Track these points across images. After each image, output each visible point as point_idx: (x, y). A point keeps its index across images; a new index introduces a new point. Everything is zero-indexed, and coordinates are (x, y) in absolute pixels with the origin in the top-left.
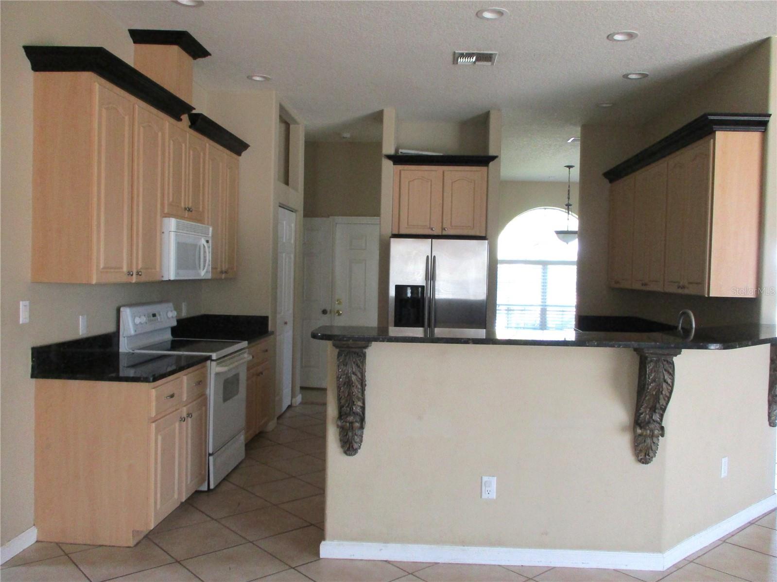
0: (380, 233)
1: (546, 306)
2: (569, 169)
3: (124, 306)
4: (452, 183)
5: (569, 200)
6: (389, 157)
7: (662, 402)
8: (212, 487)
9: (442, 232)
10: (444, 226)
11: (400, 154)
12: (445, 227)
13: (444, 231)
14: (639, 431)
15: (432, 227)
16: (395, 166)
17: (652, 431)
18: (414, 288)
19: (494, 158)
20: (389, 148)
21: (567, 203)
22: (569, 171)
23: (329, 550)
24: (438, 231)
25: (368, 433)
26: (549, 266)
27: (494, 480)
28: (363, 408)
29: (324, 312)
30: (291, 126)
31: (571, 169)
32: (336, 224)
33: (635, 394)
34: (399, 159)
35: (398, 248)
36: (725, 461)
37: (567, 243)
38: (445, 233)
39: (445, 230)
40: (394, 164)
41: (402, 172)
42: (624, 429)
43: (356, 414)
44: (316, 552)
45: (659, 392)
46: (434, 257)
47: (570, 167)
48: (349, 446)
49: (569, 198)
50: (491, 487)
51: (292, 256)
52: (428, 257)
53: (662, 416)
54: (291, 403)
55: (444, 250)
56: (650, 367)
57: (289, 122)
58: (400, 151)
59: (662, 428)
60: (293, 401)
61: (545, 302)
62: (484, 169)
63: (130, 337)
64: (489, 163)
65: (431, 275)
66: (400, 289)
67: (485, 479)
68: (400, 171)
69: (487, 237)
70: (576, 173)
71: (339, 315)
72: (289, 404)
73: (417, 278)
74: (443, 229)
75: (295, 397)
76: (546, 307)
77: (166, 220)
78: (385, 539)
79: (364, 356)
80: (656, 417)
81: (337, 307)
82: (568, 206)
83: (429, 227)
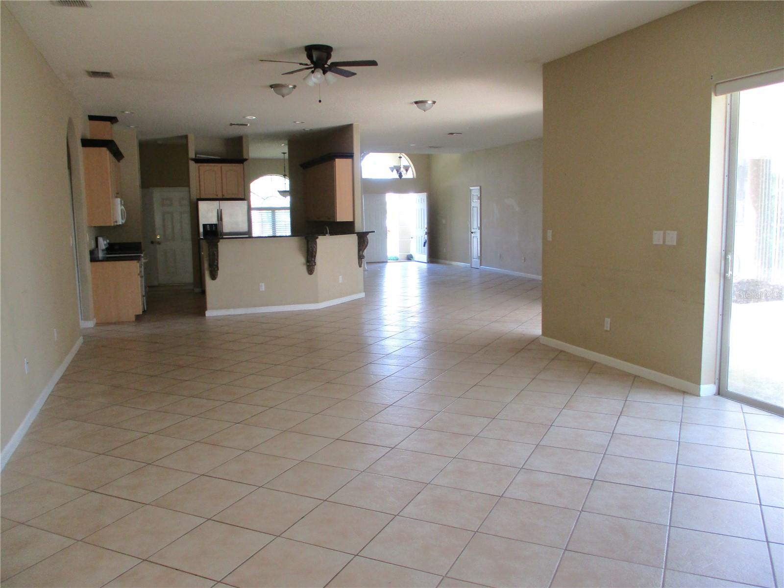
0: (190, 199)
3: (99, 236)
4: (226, 172)
6: (192, 160)
7: (314, 254)
8: (146, 309)
11: (197, 158)
14: (308, 264)
15: (217, 194)
16: (196, 164)
17: (312, 264)
18: (211, 225)
19: (246, 160)
20: (192, 155)
22: (284, 155)
23: (208, 313)
24: (220, 196)
25: (219, 272)
26: (276, 211)
27: (263, 284)
28: (218, 263)
29: (152, 243)
32: (153, 192)
33: (306, 254)
34: (197, 161)
35: (202, 205)
36: (340, 277)
37: (285, 198)
42: (304, 264)
43: (215, 265)
44: (204, 315)
45: (313, 251)
46: (221, 209)
47: (284, 153)
48: (214, 276)
49: (284, 169)
50: (263, 287)
52: (218, 210)
53: (315, 259)
55: (226, 206)
56: (310, 243)
58: (198, 155)
59: (315, 263)
62: (242, 165)
63: (103, 250)
65: (220, 218)
66: (205, 226)
67: (260, 284)
68: (199, 167)
69: (246, 199)
70: (287, 156)
71: (159, 244)
73: (214, 221)
74: (223, 195)
77: (116, 199)
78: (228, 308)
79: (217, 245)
80: (313, 259)
82: (285, 176)
83: (215, 194)
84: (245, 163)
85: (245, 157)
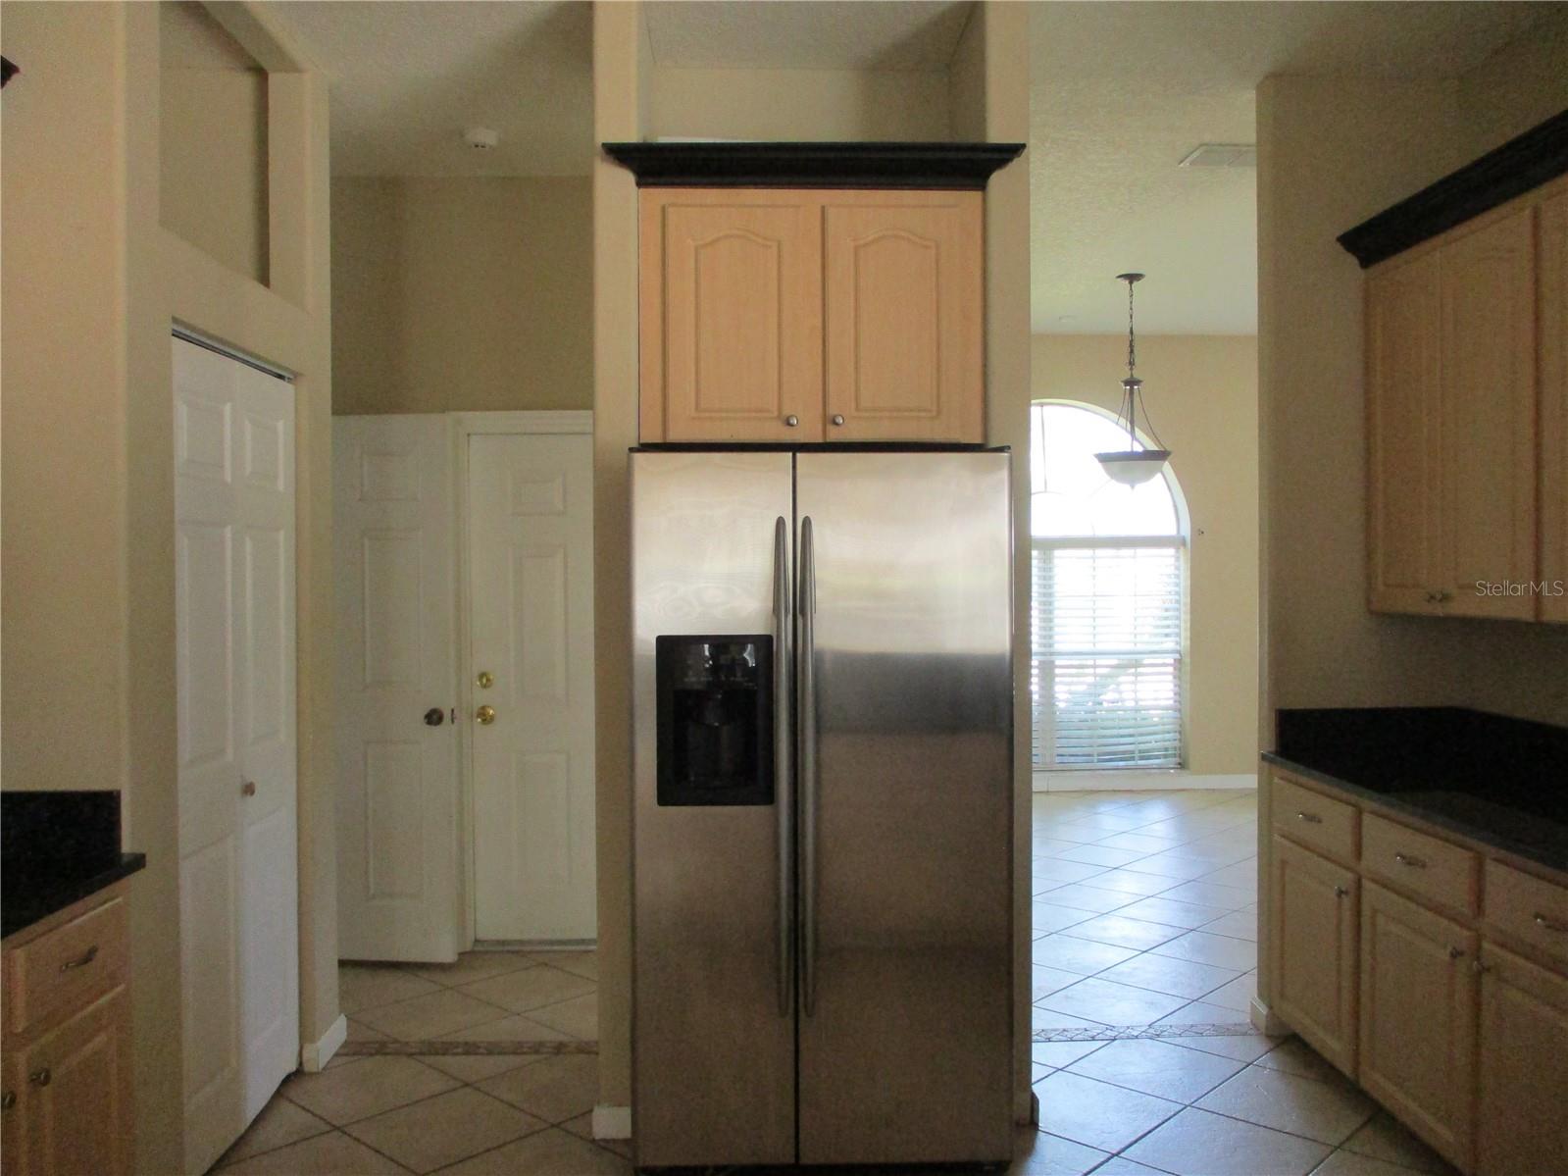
1: (1052, 654)
2: (1131, 283)
4: (856, 249)
5: (1131, 369)
6: (621, 154)
9: (824, 431)
10: (832, 411)
12: (835, 413)
13: (831, 429)
15: (786, 412)
16: (641, 190)
19: (1009, 153)
20: (618, 119)
21: (1127, 376)
22: (1131, 289)
24: (810, 427)
26: (1057, 553)
29: (434, 718)
30: (274, 79)
31: (1135, 284)
32: (469, 435)
37: (1133, 487)
38: (835, 435)
39: (835, 423)
40: (639, 184)
41: (671, 211)
46: (807, 522)
47: (1131, 278)
49: (1131, 364)
51: (284, 539)
52: (780, 522)
54: (301, 1064)
55: (844, 495)
57: (264, 65)
60: (305, 1056)
61: (1051, 646)
62: (972, 197)
64: (987, 176)
65: (794, 595)
68: (663, 209)
71: (487, 720)
72: (292, 1067)
73: (743, 609)
74: (830, 420)
75: (313, 1041)
76: (1053, 658)
81: (480, 697)
82: (1131, 385)
83: (776, 414)
84: (997, 179)
85: (997, 134)
